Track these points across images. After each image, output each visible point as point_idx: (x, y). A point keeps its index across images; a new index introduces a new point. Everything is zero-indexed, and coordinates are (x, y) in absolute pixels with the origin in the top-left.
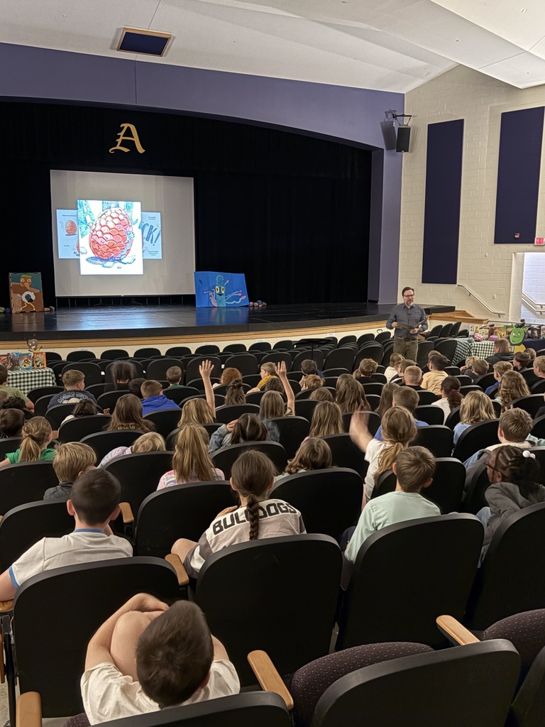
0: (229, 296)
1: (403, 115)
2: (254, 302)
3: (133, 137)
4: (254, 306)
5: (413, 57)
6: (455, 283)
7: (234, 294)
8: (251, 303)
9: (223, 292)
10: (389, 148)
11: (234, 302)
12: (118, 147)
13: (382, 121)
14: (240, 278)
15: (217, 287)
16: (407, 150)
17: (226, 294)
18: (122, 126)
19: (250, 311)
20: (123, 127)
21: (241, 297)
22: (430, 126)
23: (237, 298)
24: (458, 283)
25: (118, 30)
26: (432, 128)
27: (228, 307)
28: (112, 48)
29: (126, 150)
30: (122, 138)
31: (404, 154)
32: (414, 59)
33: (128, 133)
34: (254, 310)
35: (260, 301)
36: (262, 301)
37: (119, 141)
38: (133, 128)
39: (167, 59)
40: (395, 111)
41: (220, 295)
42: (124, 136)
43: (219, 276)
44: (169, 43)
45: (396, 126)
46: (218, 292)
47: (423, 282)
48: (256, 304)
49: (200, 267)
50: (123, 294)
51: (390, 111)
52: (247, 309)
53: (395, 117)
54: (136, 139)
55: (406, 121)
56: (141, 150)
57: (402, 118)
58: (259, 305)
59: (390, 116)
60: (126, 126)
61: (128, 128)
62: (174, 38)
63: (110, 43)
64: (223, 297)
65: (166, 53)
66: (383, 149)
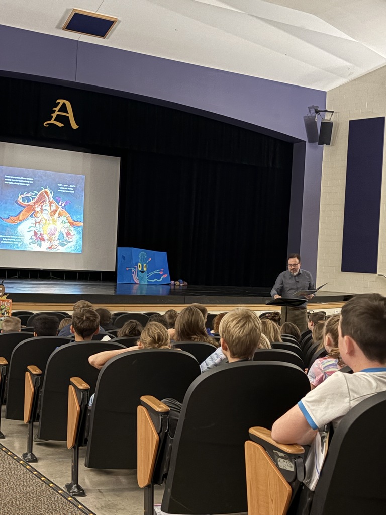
0: (151, 274)
1: (326, 111)
2: (175, 281)
3: (68, 113)
4: (175, 285)
5: (340, 57)
6: (376, 272)
7: (156, 272)
8: (173, 282)
9: (145, 269)
10: (311, 140)
11: (156, 279)
12: (52, 121)
13: (306, 115)
14: (162, 257)
15: (139, 264)
16: (328, 144)
17: (148, 271)
18: (58, 101)
19: (170, 289)
20: (59, 103)
21: (162, 275)
22: (351, 122)
23: (158, 276)
24: (378, 272)
25: (68, 10)
26: (354, 124)
27: (149, 284)
28: (58, 27)
29: (60, 125)
30: (57, 113)
31: (325, 147)
32: (340, 60)
33: (64, 108)
34: (174, 289)
35: (181, 280)
36: (184, 280)
37: (54, 115)
38: (68, 104)
39: (110, 41)
40: (317, 107)
41: (143, 272)
42: (59, 111)
43: (142, 253)
44: (114, 26)
45: (318, 120)
46: (140, 269)
47: (343, 270)
48: (177, 283)
49: (121, 243)
50: (42, 267)
51: (313, 107)
52: (168, 287)
53: (317, 112)
54: (70, 115)
55: (328, 117)
56: (74, 126)
57: (324, 113)
58: (180, 284)
59: (313, 111)
60: (61, 101)
61: (64, 104)
62: (120, 22)
63: (57, 22)
64: (145, 274)
65: (109, 36)
66: (305, 142)
